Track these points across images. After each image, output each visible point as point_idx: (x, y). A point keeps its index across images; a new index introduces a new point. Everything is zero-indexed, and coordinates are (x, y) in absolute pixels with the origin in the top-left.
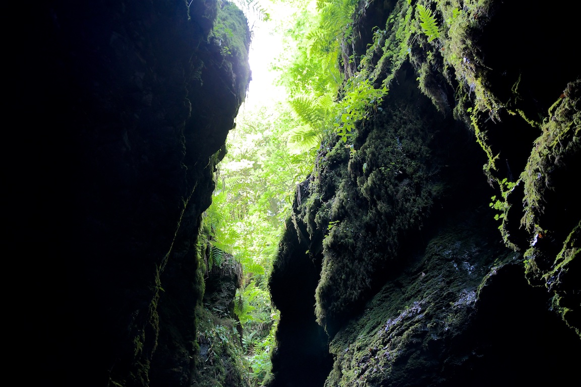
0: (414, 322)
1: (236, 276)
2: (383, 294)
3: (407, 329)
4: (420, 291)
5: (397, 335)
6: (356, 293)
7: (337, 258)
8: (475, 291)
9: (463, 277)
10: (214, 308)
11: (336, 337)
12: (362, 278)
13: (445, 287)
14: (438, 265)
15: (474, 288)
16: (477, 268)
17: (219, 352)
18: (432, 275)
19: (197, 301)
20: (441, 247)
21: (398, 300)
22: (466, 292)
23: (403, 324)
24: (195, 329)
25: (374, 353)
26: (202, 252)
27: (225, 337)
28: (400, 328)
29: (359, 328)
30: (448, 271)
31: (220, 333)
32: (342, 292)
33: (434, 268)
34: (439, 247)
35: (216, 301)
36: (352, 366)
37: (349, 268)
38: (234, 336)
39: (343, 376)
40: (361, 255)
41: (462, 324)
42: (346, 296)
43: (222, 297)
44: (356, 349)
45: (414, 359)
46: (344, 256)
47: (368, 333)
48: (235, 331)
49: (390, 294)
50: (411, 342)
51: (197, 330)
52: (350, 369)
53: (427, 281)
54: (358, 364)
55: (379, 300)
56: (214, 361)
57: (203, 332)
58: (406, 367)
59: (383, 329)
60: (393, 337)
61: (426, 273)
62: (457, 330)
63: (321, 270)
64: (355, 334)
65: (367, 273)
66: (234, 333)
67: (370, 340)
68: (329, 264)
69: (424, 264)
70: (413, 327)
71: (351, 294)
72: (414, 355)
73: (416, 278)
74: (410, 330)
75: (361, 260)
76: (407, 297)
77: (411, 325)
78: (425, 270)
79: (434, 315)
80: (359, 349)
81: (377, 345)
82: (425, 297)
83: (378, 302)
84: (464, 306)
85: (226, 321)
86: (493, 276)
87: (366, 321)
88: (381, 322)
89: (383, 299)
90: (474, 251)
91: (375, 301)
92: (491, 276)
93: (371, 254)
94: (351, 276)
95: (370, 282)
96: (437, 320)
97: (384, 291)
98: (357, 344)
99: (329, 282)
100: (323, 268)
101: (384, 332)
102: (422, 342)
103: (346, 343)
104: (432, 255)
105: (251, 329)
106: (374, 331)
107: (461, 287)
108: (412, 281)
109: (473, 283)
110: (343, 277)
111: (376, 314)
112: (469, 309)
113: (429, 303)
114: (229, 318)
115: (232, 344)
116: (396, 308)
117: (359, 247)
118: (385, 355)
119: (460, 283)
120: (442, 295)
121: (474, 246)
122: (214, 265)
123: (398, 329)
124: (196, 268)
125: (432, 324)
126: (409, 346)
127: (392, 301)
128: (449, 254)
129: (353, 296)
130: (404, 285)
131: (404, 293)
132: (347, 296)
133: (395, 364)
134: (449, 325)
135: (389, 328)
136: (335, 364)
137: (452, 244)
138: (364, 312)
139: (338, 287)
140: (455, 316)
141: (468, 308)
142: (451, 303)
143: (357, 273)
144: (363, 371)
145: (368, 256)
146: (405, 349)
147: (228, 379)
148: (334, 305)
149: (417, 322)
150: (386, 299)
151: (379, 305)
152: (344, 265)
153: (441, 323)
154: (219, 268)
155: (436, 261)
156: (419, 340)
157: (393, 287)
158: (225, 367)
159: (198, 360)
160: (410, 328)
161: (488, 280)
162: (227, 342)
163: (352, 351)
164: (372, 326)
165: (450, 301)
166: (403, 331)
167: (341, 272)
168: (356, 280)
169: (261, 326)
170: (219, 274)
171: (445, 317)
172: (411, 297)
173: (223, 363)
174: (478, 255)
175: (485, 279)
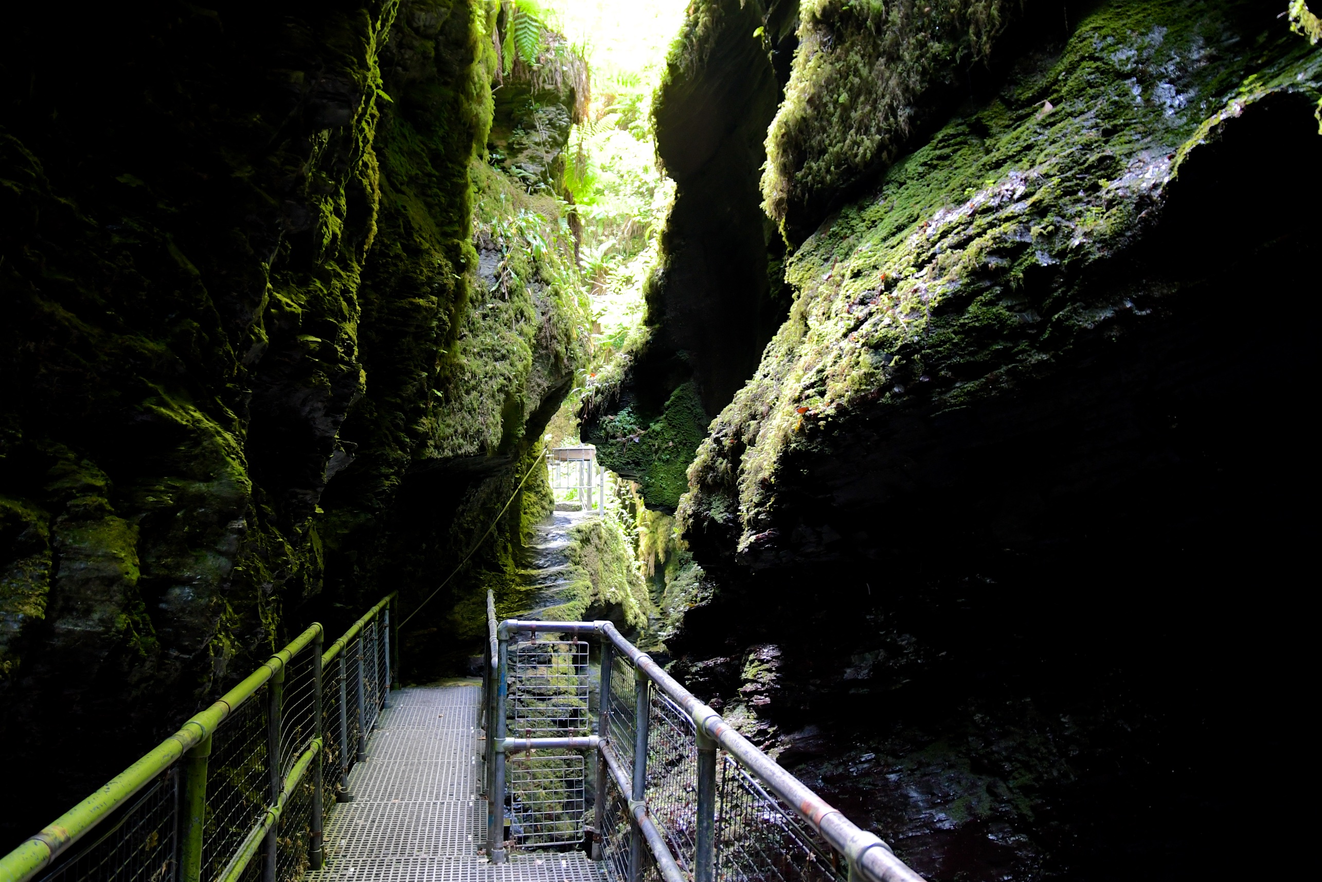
0: (999, 220)
1: (572, 94)
2: (935, 149)
3: (979, 235)
4: (1029, 147)
5: (954, 247)
6: (867, 143)
7: (834, 50)
8: (1171, 157)
9: (1149, 123)
10: (514, 168)
11: (806, 246)
12: (891, 106)
13: (1096, 142)
14: (1090, 85)
15: (1170, 150)
16: (1192, 102)
17: (522, 271)
18: (1069, 110)
19: (474, 145)
20: (1110, 40)
21: (970, 167)
22: (1147, 159)
23: (971, 223)
24: (468, 213)
25: (890, 285)
26: (488, 17)
27: (538, 238)
28: (964, 230)
29: (864, 228)
30: (1115, 103)
31: (528, 228)
32: (835, 137)
33: (1078, 93)
34: (1105, 37)
35: (520, 151)
36: (833, 311)
37: (861, 77)
38: (561, 239)
39: (809, 333)
40: (897, 44)
41: (1117, 234)
42: (842, 148)
43: (536, 143)
44: (848, 274)
45: (984, 304)
46: (853, 45)
47: (884, 240)
48: (564, 226)
49: (955, 152)
50: (986, 265)
51: (472, 216)
52: (829, 318)
53: (1052, 124)
54: (850, 306)
55: (925, 164)
56: (511, 292)
57: (485, 222)
58: (962, 321)
59: (921, 232)
60: (943, 251)
61: (1054, 103)
62: (1102, 247)
63: (788, 78)
64: (851, 240)
65: (903, 94)
66: (562, 233)
67: (885, 255)
68: (811, 64)
69: (1056, 81)
70: (995, 232)
71: (855, 143)
72: (987, 296)
73: (1028, 115)
74: (987, 237)
75: (893, 58)
76: (994, 160)
77: (991, 225)
78: (1055, 96)
79: (1055, 206)
80: (857, 275)
81: (901, 268)
82: (1041, 164)
83: (920, 169)
84: (1133, 192)
85: (543, 202)
86: (1229, 121)
87: (882, 212)
88: (918, 216)
89: (935, 162)
90: (1195, 56)
91: (912, 166)
92: (1224, 120)
93: (922, 45)
94: (862, 99)
95: (910, 117)
96: (1059, 219)
97: (940, 142)
98: (854, 263)
99: (805, 110)
100: (794, 74)
101: (924, 237)
102: (1011, 268)
103: (826, 260)
104: (1083, 58)
105: (603, 234)
106: (899, 236)
107: (1137, 146)
108: (1016, 121)
109: (1170, 137)
110: (841, 100)
111: (910, 197)
112: (1143, 201)
113: (1047, 176)
114: (550, 194)
115: (555, 257)
116: (962, 185)
117: (894, 24)
118: (916, 291)
119: (1138, 136)
120: (1085, 162)
121: (1201, 42)
122: (518, 57)
123: (958, 233)
124: (472, 60)
125: (1044, 228)
126: (979, 274)
127: (956, 168)
128: (1128, 59)
129: (861, 150)
130: (994, 130)
131: (988, 152)
132: (846, 148)
133: (936, 312)
134: (1086, 235)
135: (936, 229)
136: (794, 308)
137: (1142, 34)
138: (881, 191)
139: (825, 123)
140: (1103, 213)
141: (1141, 197)
142: (1102, 182)
143: (879, 93)
144: (859, 323)
145: (914, 49)
146: (966, 280)
147: (542, 334)
148: (810, 168)
149: (1007, 219)
150: (941, 163)
151: (922, 176)
152: (849, 67)
153: (1067, 227)
154: (530, 66)
155: (1090, 74)
156: (1005, 263)
157: (963, 134)
158: (537, 306)
159: (474, 285)
160: (989, 231)
161: (1213, 129)
162: (544, 250)
163: (839, 278)
164: (896, 224)
165: (1100, 178)
166: (970, 239)
167: (838, 87)
168: (875, 108)
169: (626, 227)
170: (529, 84)
171: (1080, 214)
172: (1005, 161)
173: (533, 298)
174: (1205, 69)
175: (1204, 128)
